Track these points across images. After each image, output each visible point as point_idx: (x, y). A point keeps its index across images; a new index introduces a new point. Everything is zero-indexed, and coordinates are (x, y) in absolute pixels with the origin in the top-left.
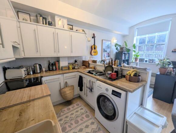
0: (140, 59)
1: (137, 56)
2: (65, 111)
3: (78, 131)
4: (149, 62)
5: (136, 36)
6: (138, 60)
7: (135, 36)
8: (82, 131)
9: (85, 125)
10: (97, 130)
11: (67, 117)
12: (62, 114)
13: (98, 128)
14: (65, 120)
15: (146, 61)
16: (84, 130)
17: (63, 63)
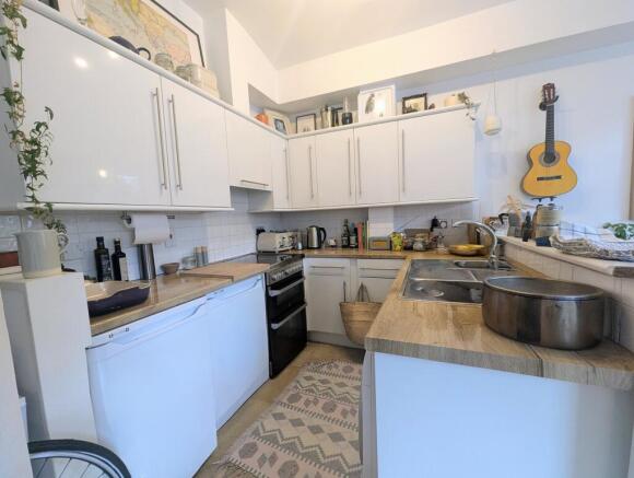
2: (336, 366)
3: (309, 427)
8: (315, 433)
9: (336, 428)
10: (347, 471)
11: (323, 382)
12: (325, 369)
13: (354, 469)
14: (314, 385)
16: (320, 436)
17: (378, 229)
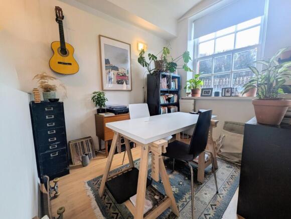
0: (202, 90)
1: (196, 84)
4: (223, 95)
5: (192, 38)
6: (200, 92)
7: (190, 40)
15: (217, 94)
